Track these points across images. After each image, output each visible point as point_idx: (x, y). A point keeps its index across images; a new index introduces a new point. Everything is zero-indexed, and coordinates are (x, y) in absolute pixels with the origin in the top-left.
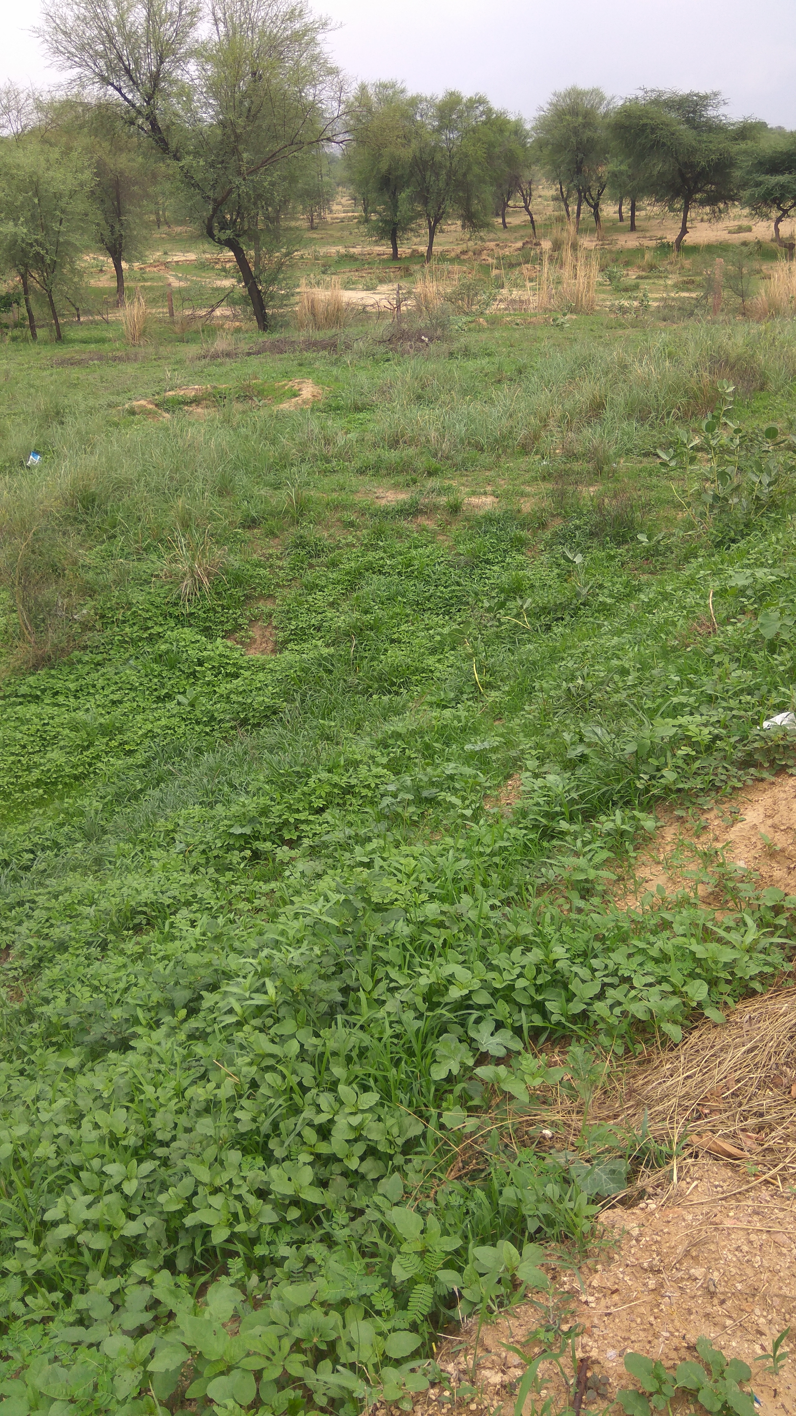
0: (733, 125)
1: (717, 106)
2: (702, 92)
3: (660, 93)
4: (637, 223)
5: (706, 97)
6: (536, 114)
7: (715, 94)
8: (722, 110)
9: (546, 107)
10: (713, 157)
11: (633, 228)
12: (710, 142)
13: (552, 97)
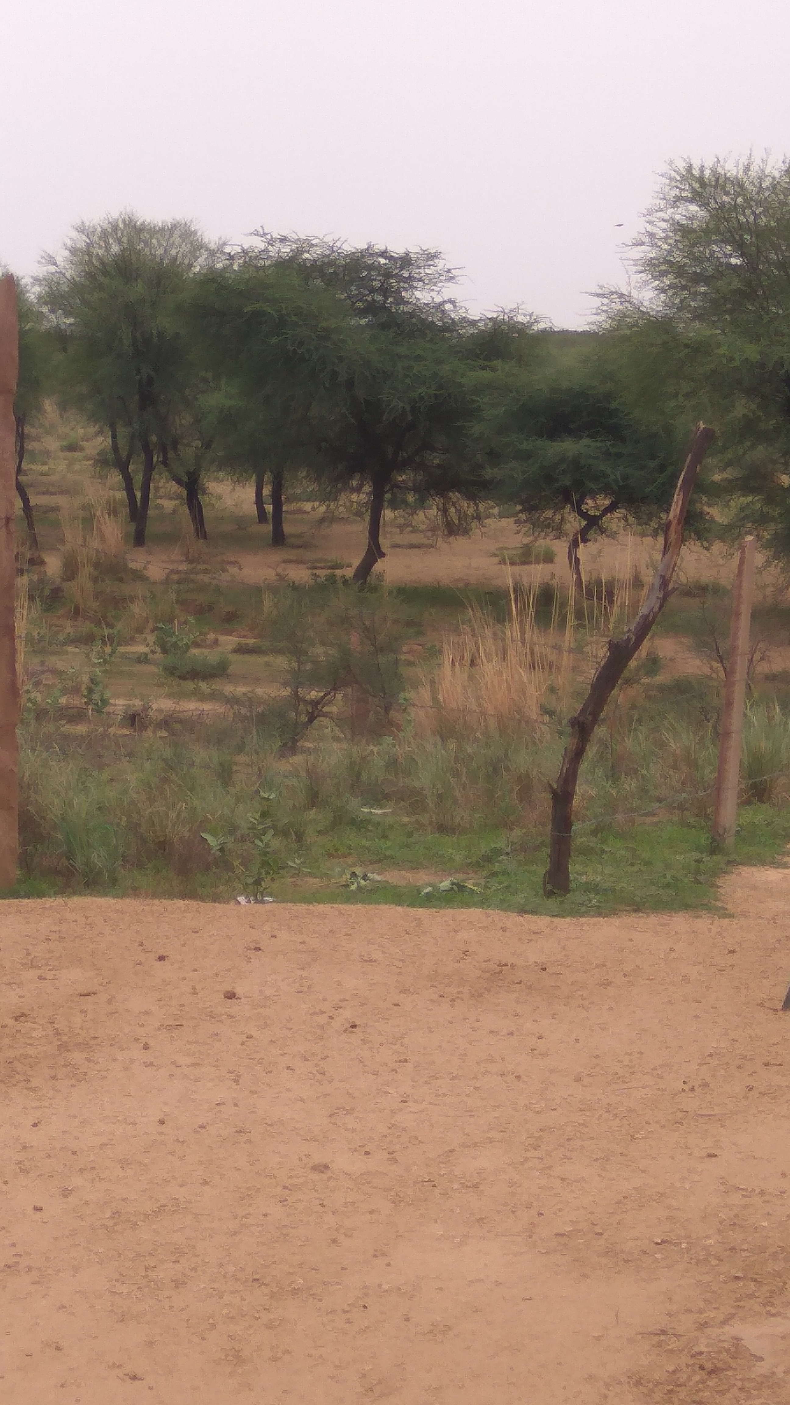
0: (473, 323)
1: (432, 281)
2: (397, 249)
3: (304, 245)
4: (288, 529)
5: (406, 261)
6: (43, 271)
7: (431, 257)
8: (447, 291)
9: (62, 256)
10: (422, 390)
11: (279, 539)
12: (419, 358)
13: (74, 234)
